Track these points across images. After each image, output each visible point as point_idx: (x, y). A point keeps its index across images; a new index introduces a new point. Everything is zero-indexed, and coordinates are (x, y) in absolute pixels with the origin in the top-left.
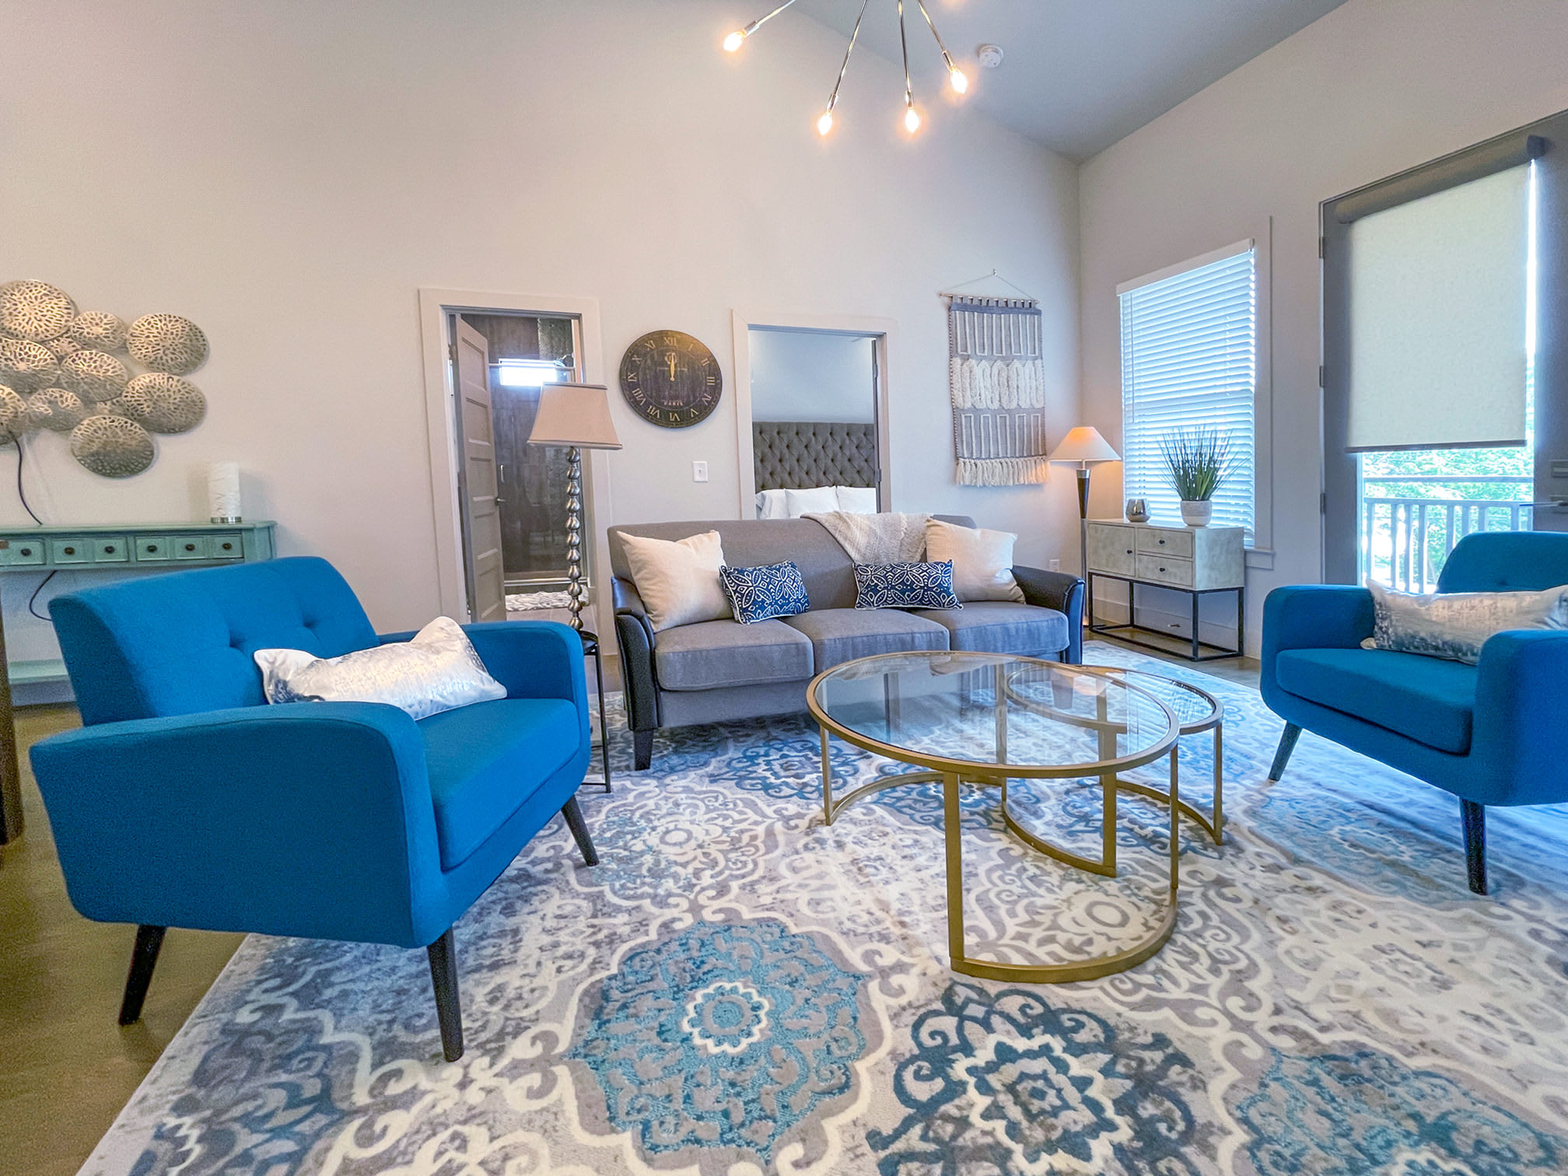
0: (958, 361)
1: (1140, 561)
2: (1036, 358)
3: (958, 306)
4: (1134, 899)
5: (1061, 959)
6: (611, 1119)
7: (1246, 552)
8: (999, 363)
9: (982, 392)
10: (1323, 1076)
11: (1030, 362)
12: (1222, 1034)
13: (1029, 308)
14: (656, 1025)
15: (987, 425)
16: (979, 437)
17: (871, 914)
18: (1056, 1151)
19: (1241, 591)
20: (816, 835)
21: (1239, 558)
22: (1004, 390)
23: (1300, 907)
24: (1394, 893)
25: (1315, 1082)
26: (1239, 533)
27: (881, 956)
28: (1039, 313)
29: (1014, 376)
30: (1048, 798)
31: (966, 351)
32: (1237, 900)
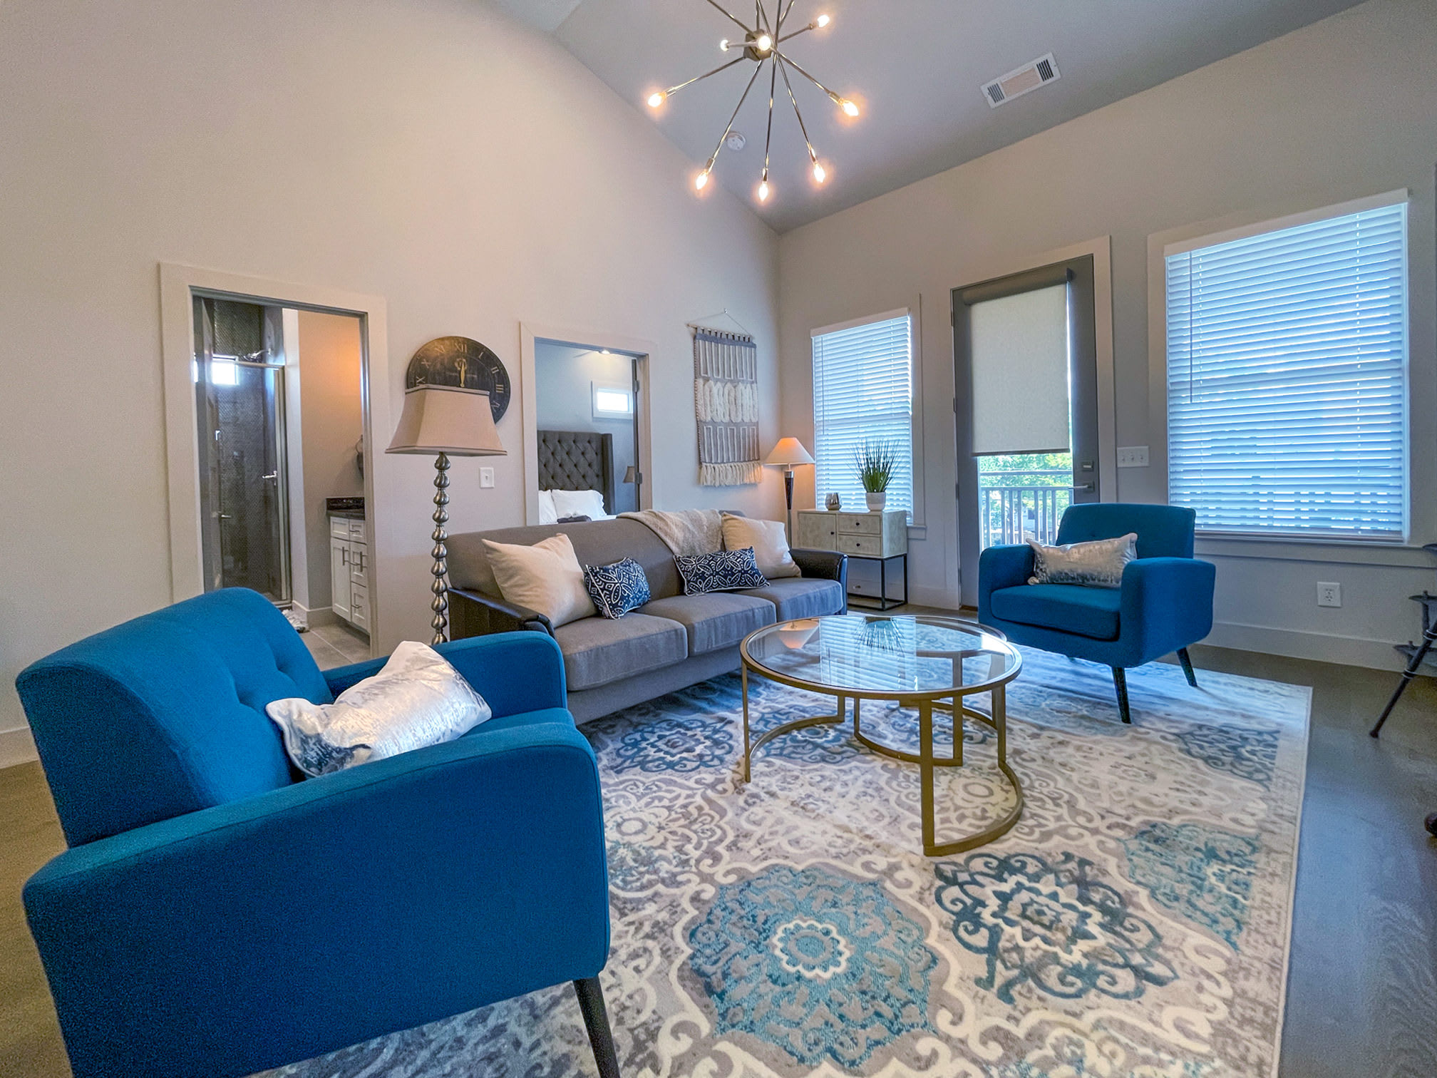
0: (701, 381)
1: (840, 539)
2: (752, 383)
3: (700, 335)
4: (983, 776)
5: (979, 827)
6: (802, 1060)
7: (908, 528)
8: (729, 385)
9: (719, 408)
10: (1149, 845)
11: (749, 385)
12: (1090, 840)
13: (747, 342)
14: (765, 977)
15: (721, 435)
16: (716, 445)
17: (840, 837)
18: (1076, 941)
19: (905, 556)
20: (747, 792)
21: (904, 532)
22: (733, 407)
23: (1063, 755)
24: (1095, 734)
25: (1147, 849)
26: (904, 514)
27: (875, 864)
28: (754, 346)
29: (739, 396)
30: (879, 724)
31: (707, 373)
32: (1033, 760)
